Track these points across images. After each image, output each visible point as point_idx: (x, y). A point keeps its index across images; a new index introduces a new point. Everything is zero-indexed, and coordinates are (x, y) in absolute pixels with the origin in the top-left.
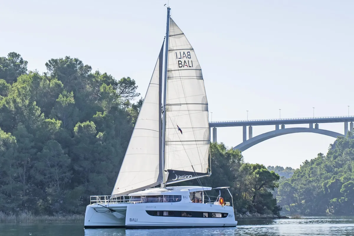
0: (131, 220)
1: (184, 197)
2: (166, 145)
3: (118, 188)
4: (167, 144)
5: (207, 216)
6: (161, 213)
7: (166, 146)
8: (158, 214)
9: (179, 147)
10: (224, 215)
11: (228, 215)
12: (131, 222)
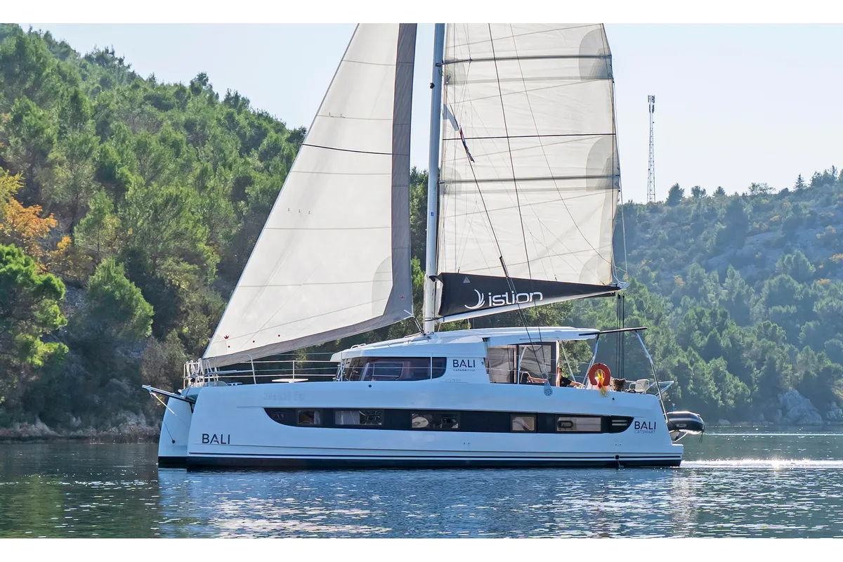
0: (205, 439)
1: (455, 363)
2: (444, 193)
3: (227, 338)
4: (447, 190)
5: (532, 427)
6: (328, 418)
7: (441, 197)
8: (317, 418)
9: (499, 198)
10: (613, 424)
11: (633, 424)
12: (205, 445)
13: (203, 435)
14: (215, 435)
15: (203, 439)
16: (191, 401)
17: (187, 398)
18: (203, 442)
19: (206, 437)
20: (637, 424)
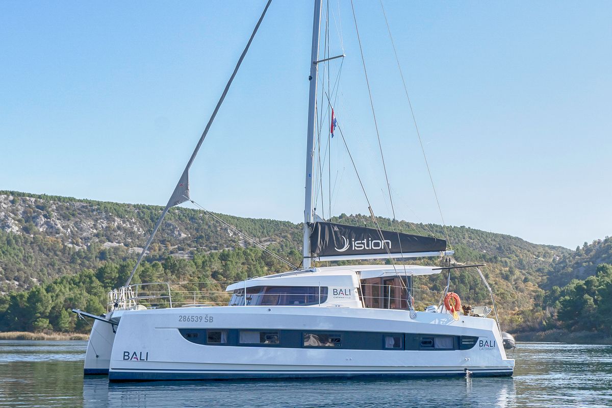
0: (126, 356)
1: (335, 291)
6: (233, 337)
8: (224, 337)
10: (463, 343)
11: (478, 342)
12: (126, 362)
13: (125, 352)
14: (135, 353)
15: (124, 356)
16: (114, 323)
17: (110, 320)
18: (124, 359)
19: (126, 354)
20: (482, 342)
